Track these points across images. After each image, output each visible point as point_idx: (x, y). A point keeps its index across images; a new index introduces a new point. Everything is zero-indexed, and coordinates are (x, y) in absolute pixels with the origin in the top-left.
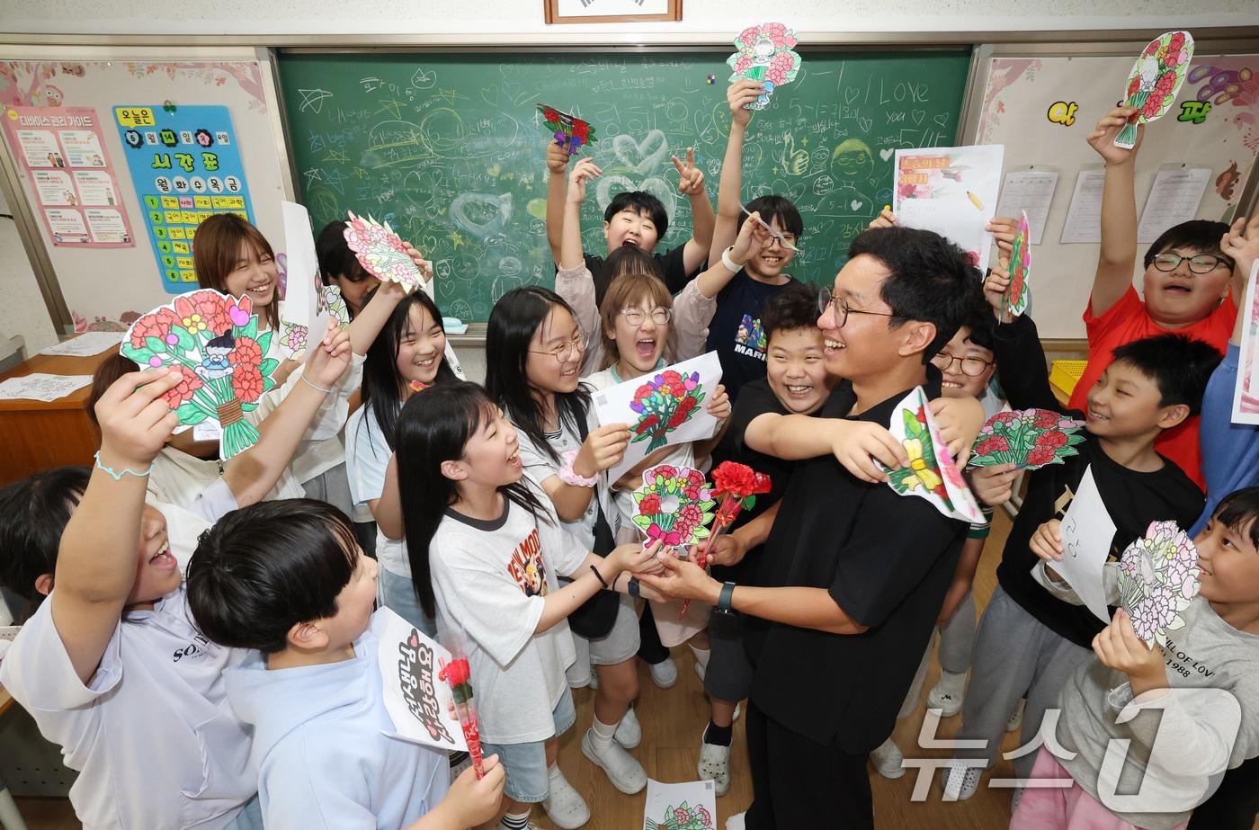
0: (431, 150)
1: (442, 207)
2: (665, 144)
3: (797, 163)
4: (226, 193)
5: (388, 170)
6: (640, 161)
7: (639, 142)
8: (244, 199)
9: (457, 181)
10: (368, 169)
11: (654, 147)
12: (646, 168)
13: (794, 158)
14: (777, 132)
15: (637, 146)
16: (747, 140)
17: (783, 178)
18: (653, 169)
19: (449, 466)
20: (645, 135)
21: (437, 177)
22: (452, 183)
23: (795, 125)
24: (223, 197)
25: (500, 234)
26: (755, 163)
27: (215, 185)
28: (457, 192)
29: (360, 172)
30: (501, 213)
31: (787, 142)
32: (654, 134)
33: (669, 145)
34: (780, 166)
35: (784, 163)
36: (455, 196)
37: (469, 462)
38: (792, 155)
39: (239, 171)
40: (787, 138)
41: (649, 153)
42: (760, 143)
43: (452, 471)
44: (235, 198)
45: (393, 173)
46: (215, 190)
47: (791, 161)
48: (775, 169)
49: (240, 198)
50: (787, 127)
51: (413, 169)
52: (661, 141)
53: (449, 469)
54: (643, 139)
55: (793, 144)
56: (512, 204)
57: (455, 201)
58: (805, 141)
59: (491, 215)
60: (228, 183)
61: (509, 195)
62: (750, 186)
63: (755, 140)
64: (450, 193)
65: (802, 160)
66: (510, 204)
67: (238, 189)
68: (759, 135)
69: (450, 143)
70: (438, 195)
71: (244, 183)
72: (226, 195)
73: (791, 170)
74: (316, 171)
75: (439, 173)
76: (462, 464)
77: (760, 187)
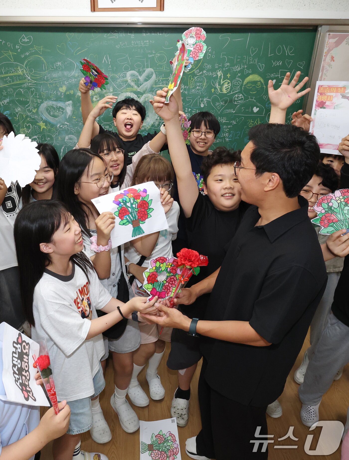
0: (29, 78)
1: (35, 108)
2: (154, 76)
3: (224, 86)
5: (6, 88)
6: (141, 85)
7: (141, 75)
9: (43, 94)
11: (148, 78)
12: (144, 89)
13: (223, 84)
14: (214, 70)
15: (139, 77)
16: (198, 74)
17: (217, 94)
18: (149, 87)
19: (44, 246)
20: (144, 71)
21: (32, 92)
22: (40, 95)
23: (224, 67)
25: (66, 123)
26: (202, 87)
28: (43, 100)
30: (66, 113)
31: (219, 76)
32: (149, 70)
33: (157, 77)
34: (215, 88)
35: (217, 86)
36: (42, 102)
37: (55, 244)
38: (222, 82)
40: (219, 73)
41: (146, 80)
42: (205, 76)
43: (45, 248)
45: (9, 90)
47: (221, 86)
48: (213, 90)
50: (219, 68)
51: (19, 88)
52: (152, 74)
53: (44, 248)
54: (143, 73)
55: (222, 77)
56: (73, 107)
57: (42, 105)
58: (229, 75)
59: (61, 113)
61: (71, 102)
62: (199, 98)
63: (202, 74)
64: (39, 101)
65: (227, 85)
66: (71, 107)
68: (205, 72)
69: (39, 74)
70: (33, 102)
73: (221, 90)
75: (34, 90)
76: (50, 245)
77: (205, 99)
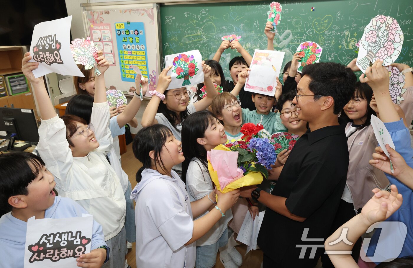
0: (204, 37)
1: (206, 57)
2: (291, 36)
3: (351, 44)
4: (140, 50)
5: (189, 44)
6: (280, 43)
7: (281, 35)
8: (145, 52)
9: (212, 48)
10: (184, 43)
11: (287, 37)
12: (283, 46)
13: (350, 42)
14: (342, 30)
15: (279, 37)
16: (328, 34)
17: (343, 50)
18: (286, 45)
19: (200, 140)
20: (283, 32)
21: (205, 47)
22: (210, 49)
23: (351, 27)
24: (140, 51)
25: (225, 68)
26: (330, 44)
27: (138, 47)
28: (212, 52)
29: (181, 44)
30: (226, 61)
31: (346, 35)
32: (287, 31)
33: (293, 36)
34: (342, 45)
35: (344, 43)
36: (211, 54)
38: (349, 40)
39: (145, 43)
40: (347, 33)
41: (284, 39)
42: (334, 35)
43: (201, 142)
44: (143, 52)
45: (191, 45)
46: (138, 49)
47: (348, 43)
48: (340, 47)
49: (144, 52)
50: (347, 28)
51: (198, 44)
52: (289, 35)
53: (200, 141)
54: (282, 34)
55: (350, 36)
56: (231, 57)
57: (211, 55)
58: (355, 34)
59: (223, 61)
60: (141, 46)
61: (230, 54)
62: (328, 53)
63: (331, 34)
64: (209, 53)
65: (353, 43)
66: (230, 57)
67: (144, 49)
68: (333, 32)
69: (211, 34)
70: (205, 53)
71: (146, 47)
72: (141, 51)
73: (348, 46)
74: (168, 44)
75: (206, 45)
76: (204, 139)
77: (332, 54)
